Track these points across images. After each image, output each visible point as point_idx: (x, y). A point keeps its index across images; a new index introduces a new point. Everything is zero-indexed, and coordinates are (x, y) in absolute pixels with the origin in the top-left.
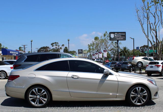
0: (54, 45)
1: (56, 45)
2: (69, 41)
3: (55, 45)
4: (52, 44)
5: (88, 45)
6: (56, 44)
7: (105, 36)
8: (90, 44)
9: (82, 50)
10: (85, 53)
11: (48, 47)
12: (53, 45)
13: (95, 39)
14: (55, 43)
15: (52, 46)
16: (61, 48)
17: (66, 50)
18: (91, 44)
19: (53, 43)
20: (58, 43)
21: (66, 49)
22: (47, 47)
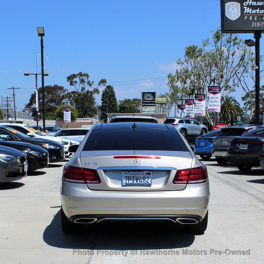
0: (77, 79)
1: (82, 81)
3: (79, 82)
4: (71, 79)
5: (169, 76)
6: (83, 77)
9: (154, 94)
10: (163, 104)
11: (61, 88)
12: (75, 80)
14: (80, 74)
15: (71, 84)
16: (96, 91)
17: (110, 96)
19: (74, 76)
20: (88, 76)
21: (108, 93)
22: (56, 86)
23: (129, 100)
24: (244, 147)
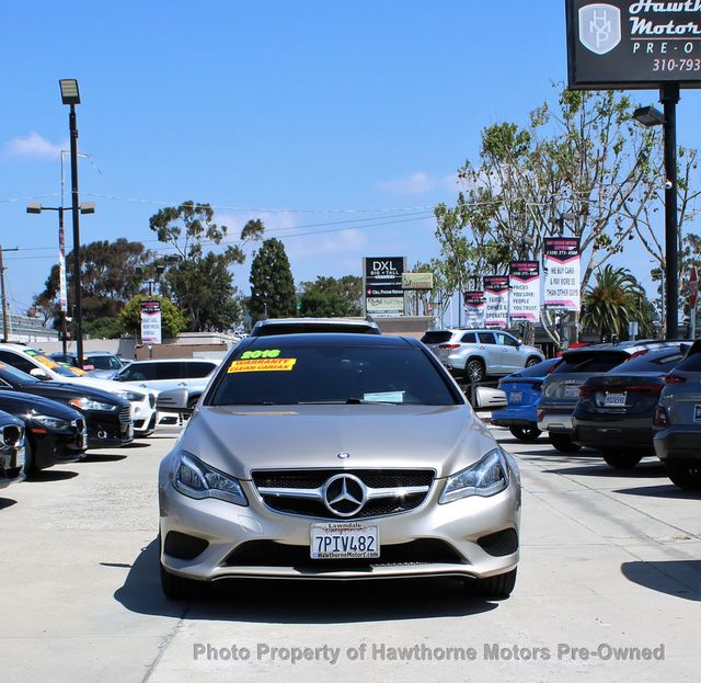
0: (179, 223)
1: (194, 228)
2: (72, 101)
3: (184, 230)
4: (160, 221)
5: (440, 211)
6: (196, 216)
7: (574, 109)
8: (452, 204)
9: (398, 263)
10: (425, 290)
11: (136, 248)
12: (171, 224)
13: (489, 147)
14: (188, 208)
15: (162, 237)
16: (235, 255)
17: (275, 269)
18: (467, 198)
19: (170, 214)
20: (209, 212)
22: (122, 242)
23: (331, 281)
24: (616, 401)
